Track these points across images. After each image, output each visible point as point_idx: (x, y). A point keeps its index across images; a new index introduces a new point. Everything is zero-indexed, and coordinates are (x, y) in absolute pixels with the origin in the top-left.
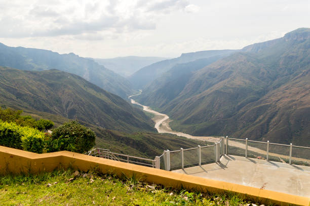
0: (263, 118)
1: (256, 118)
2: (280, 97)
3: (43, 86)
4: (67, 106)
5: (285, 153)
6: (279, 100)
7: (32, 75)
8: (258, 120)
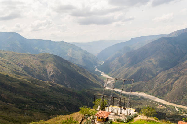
0: (170, 81)
1: (165, 81)
2: (183, 67)
3: (38, 63)
4: (50, 74)
5: (180, 104)
6: (182, 69)
7: (33, 56)
8: (167, 82)
